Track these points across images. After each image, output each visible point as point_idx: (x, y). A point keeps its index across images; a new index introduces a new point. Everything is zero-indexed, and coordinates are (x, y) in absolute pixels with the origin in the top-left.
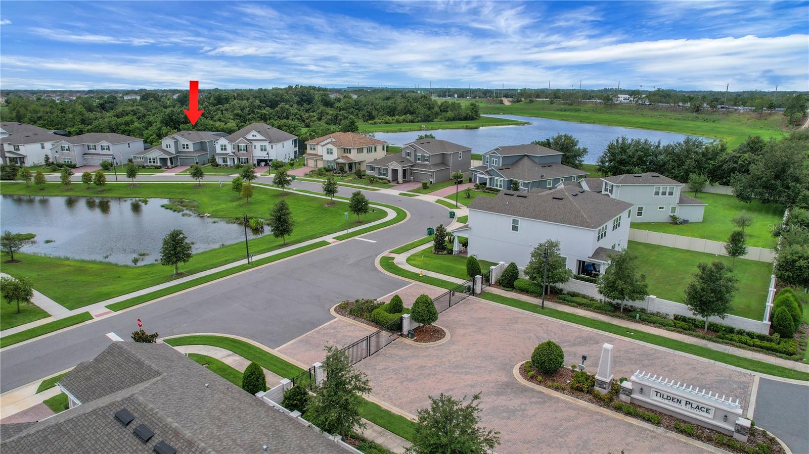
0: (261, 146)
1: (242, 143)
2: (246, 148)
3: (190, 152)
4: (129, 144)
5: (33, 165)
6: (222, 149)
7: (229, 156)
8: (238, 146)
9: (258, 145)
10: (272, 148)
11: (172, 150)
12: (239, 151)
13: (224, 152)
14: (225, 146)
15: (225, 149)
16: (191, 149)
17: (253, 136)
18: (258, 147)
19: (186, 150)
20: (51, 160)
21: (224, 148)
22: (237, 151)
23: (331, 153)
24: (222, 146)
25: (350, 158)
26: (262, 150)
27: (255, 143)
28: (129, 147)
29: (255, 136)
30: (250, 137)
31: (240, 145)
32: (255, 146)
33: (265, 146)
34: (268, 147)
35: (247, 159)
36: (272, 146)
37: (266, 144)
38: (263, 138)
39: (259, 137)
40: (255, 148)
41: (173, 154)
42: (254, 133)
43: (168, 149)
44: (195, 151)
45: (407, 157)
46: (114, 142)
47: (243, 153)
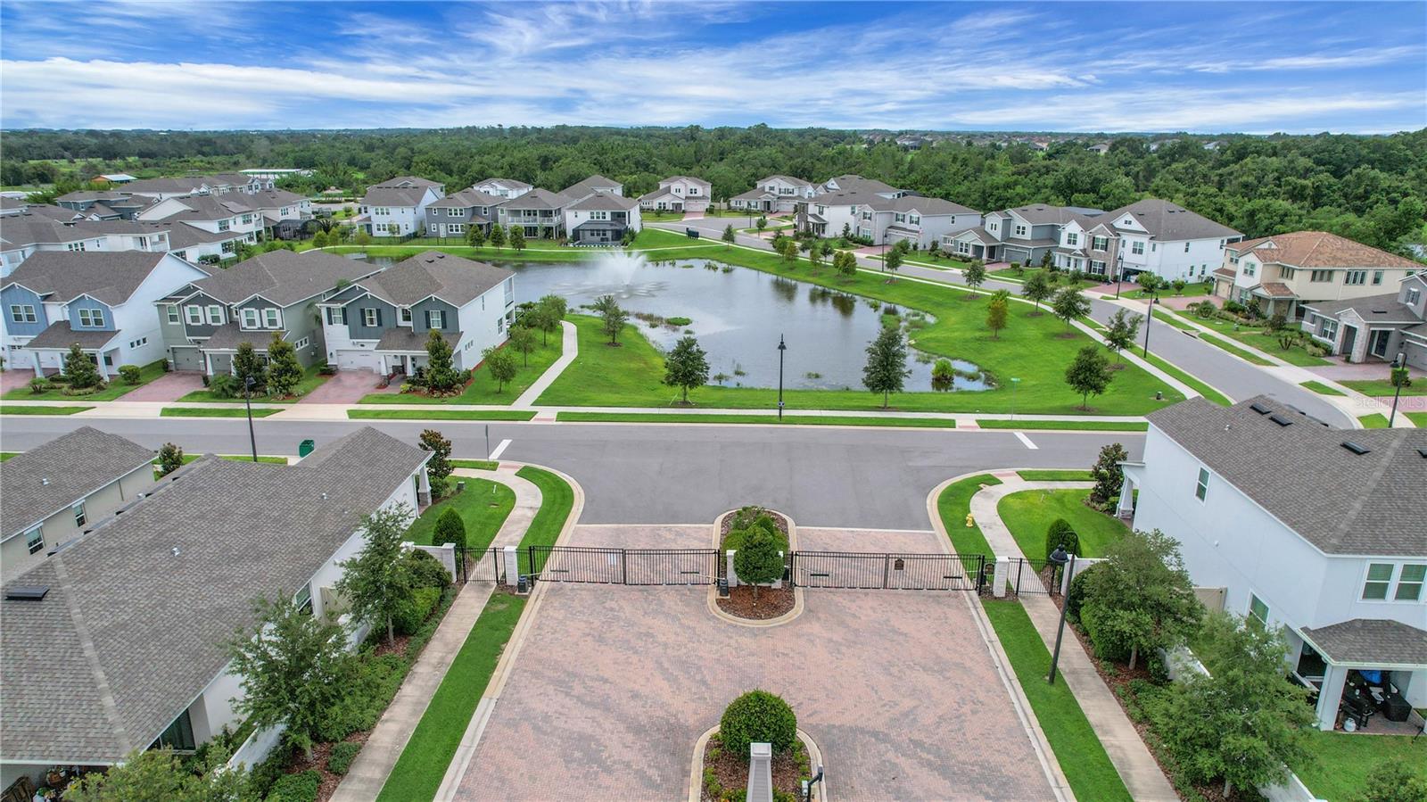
0: (1135, 243)
1: (1102, 234)
2: (1107, 243)
3: (1025, 241)
4: (953, 218)
5: (833, 237)
6: (1069, 242)
7: (1075, 254)
8: (1094, 238)
9: (1130, 240)
10: (1154, 250)
11: (997, 234)
12: (1093, 248)
13: (1071, 247)
14: (1075, 236)
15: (1075, 243)
16: (1028, 236)
17: (1126, 222)
18: (1129, 246)
19: (1020, 236)
20: (851, 232)
21: (1072, 239)
22: (1090, 248)
23: (1252, 273)
24: (1070, 235)
25: (1288, 289)
26: (1134, 251)
27: (1124, 237)
28: (953, 222)
29: (1130, 223)
30: (1119, 224)
31: (1097, 236)
32: (1124, 241)
33: (1142, 244)
34: (1147, 246)
35: (1104, 264)
36: (1154, 245)
37: (1145, 240)
38: (1144, 230)
39: (1136, 226)
40: (1123, 246)
41: (996, 241)
42: (1129, 217)
43: (992, 232)
44: (1034, 240)
45: (1410, 304)
46: (927, 213)
47: (1098, 253)
